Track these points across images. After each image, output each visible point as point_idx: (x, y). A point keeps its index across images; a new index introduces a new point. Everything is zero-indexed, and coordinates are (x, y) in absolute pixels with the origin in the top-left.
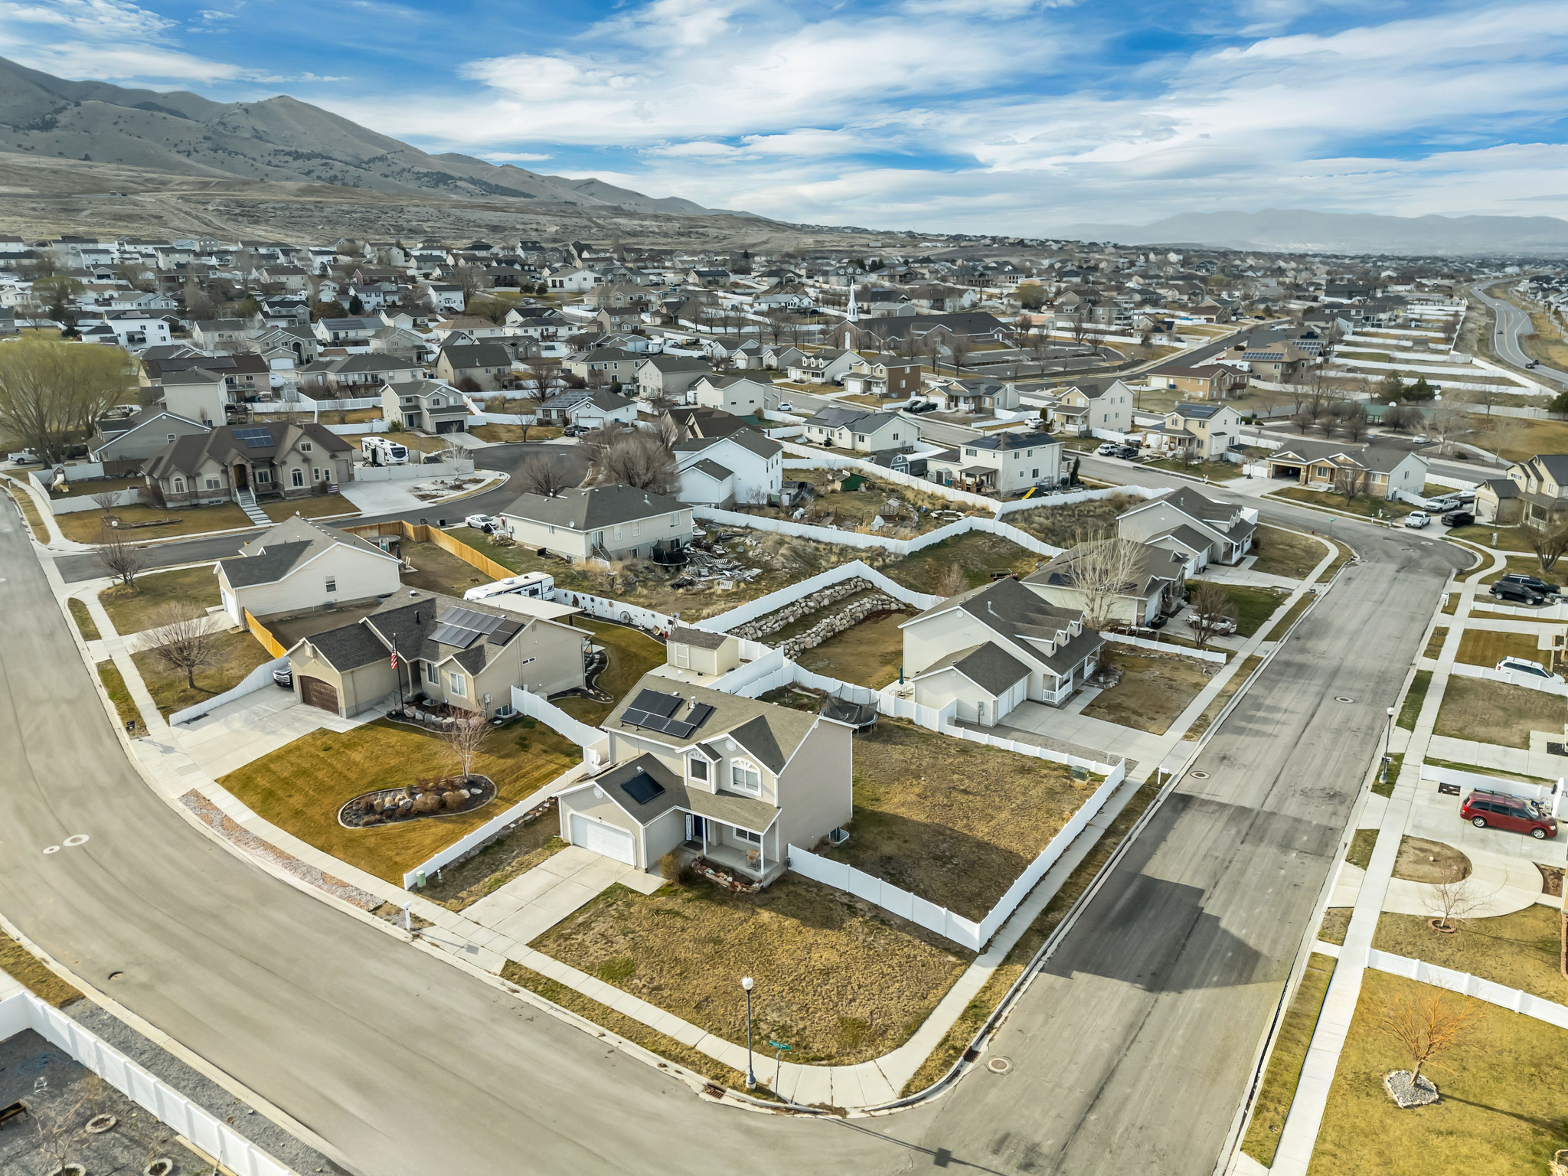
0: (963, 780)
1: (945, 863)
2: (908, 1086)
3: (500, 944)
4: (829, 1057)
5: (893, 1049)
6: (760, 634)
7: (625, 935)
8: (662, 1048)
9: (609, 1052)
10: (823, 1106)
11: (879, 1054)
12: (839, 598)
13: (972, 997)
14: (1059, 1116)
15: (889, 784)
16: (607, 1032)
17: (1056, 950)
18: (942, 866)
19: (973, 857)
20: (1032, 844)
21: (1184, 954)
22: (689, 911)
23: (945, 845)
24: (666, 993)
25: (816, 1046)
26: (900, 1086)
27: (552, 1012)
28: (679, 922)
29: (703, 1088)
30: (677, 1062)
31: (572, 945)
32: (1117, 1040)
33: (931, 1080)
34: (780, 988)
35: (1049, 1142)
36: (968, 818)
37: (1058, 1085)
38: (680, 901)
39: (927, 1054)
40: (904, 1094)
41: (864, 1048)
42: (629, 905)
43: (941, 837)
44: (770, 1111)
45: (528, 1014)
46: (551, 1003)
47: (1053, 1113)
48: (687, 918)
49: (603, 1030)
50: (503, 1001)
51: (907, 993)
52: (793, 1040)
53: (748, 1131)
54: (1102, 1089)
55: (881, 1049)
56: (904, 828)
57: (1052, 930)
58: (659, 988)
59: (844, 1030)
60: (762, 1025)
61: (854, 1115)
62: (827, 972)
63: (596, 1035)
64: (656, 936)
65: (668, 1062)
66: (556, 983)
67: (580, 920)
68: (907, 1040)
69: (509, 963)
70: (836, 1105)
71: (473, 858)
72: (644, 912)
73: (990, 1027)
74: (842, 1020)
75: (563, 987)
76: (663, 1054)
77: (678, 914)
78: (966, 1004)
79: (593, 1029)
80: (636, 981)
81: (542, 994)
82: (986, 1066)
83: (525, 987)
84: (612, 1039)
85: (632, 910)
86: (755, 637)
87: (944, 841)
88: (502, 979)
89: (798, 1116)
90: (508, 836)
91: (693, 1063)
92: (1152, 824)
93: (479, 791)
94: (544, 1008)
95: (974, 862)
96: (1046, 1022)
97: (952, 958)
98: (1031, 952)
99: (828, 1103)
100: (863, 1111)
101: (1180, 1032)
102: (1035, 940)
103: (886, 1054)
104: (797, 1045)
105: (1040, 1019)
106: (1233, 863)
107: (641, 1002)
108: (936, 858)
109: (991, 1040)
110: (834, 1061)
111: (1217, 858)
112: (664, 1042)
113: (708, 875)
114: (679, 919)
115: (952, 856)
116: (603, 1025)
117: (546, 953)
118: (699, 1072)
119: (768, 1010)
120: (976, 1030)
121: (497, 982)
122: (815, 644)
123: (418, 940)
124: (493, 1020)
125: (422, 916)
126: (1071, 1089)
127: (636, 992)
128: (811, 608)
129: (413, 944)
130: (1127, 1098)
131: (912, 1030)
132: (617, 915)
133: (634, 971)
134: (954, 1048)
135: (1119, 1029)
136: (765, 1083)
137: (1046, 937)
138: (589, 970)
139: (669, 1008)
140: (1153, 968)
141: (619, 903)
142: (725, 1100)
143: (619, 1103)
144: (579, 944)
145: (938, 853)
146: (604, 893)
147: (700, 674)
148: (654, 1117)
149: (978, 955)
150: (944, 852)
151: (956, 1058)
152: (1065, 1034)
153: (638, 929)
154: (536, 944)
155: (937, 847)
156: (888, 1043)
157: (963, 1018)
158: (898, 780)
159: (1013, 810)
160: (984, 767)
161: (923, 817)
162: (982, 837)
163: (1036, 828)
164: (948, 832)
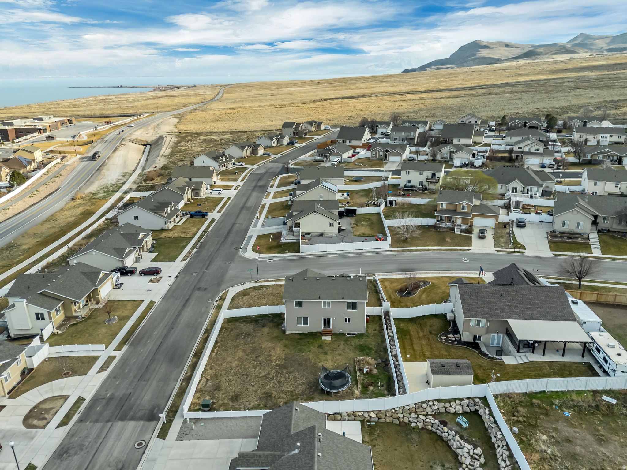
1: (246, 335)
20: (219, 357)
36: (247, 355)
43: (252, 342)
61: (236, 286)
82: (212, 300)
87: (250, 341)
95: (236, 340)
96: (201, 311)
102: (209, 328)
105: (203, 311)
108: (249, 334)
109: (213, 305)
120: (218, 304)
131: (232, 300)
137: (206, 330)
140: (173, 330)
145: (250, 337)
150: (248, 337)
155: (251, 338)
157: (221, 305)
158: (285, 359)
159: (232, 369)
160: (254, 388)
161: (263, 346)
162: (238, 350)
163: (220, 365)
164: (251, 345)
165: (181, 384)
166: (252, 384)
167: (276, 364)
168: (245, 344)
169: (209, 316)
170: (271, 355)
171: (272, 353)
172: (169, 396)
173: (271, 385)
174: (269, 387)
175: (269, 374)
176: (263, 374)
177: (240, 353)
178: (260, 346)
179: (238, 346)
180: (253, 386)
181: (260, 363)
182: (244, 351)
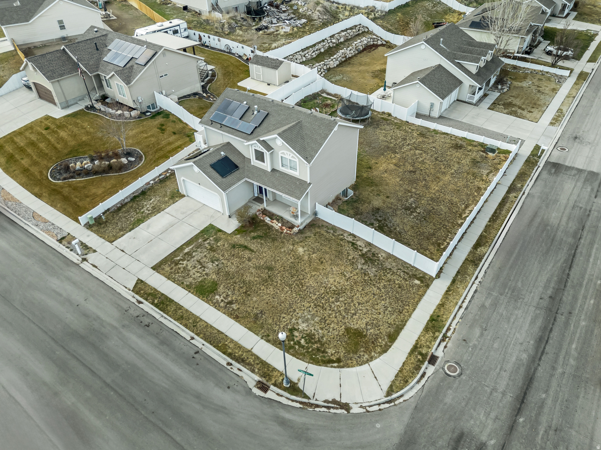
0: (421, 154)
1: (412, 212)
2: (391, 386)
3: (135, 267)
4: (339, 360)
5: (381, 354)
6: (304, 59)
7: (213, 262)
8: (230, 351)
9: (196, 353)
10: (334, 402)
11: (372, 359)
12: (350, 37)
13: (431, 313)
14: (497, 418)
15: (377, 158)
16: (196, 337)
17: (484, 276)
18: (411, 215)
19: (429, 207)
20: (464, 197)
21: (569, 281)
22: (253, 247)
23: (412, 199)
24: (235, 307)
25: (330, 351)
26: (385, 388)
27: (162, 320)
28: (247, 254)
29: (255, 383)
30: (239, 363)
31: (179, 268)
32: (531, 352)
33: (407, 382)
34: (308, 305)
35: (492, 442)
36: (426, 180)
37: (494, 389)
38: (249, 238)
39: (403, 359)
40: (388, 394)
41: (362, 354)
42: (217, 240)
43: (410, 194)
44: (298, 405)
45: (146, 321)
46: (162, 313)
47: (493, 415)
48: (252, 251)
49: (193, 335)
50: (131, 311)
51: (389, 309)
52: (315, 346)
53: (283, 423)
54: (525, 394)
55: (373, 354)
56: (386, 187)
57: (481, 261)
58: (231, 303)
59: (349, 338)
60: (296, 333)
61: (355, 410)
62: (338, 293)
63: (188, 338)
64: (232, 264)
65: (233, 362)
66: (166, 297)
67: (186, 250)
68: (390, 346)
69: (140, 282)
70: (344, 401)
71: (126, 204)
72: (226, 246)
73: (445, 337)
74: (348, 330)
75: (171, 301)
76: (230, 355)
77: (246, 247)
78: (428, 318)
79: (186, 333)
80: (217, 297)
81: (156, 306)
82: (443, 369)
83: (147, 300)
84: (199, 342)
85: (219, 244)
86: (301, 61)
87: (411, 197)
88: (133, 294)
89: (317, 409)
90: (149, 189)
91: (249, 364)
92: (537, 183)
93: (133, 159)
94: (157, 316)
95: (430, 211)
96: (482, 335)
97: (417, 282)
98: (468, 278)
99: (338, 399)
100: (361, 407)
101: (574, 346)
102: (471, 268)
103: (376, 358)
104: (318, 350)
105: (477, 331)
106: (592, 212)
107: (219, 313)
108: (407, 209)
109: (445, 347)
110: (342, 364)
111: (581, 208)
112: (231, 345)
113: (266, 221)
114: (247, 252)
115: (417, 207)
116: (193, 332)
117: (163, 275)
118: (253, 371)
119: (300, 321)
120: (435, 338)
121: (129, 295)
122: (335, 66)
123: (85, 262)
124: (124, 326)
125: (89, 245)
126: (504, 394)
127: (216, 305)
128: (333, 43)
129: (81, 265)
130: (543, 403)
131: (393, 337)
132: (209, 247)
133: (216, 289)
134: (421, 354)
135: (532, 342)
136: (296, 382)
137: (477, 265)
138: (188, 288)
139: (236, 318)
140: (549, 292)
141: (211, 238)
142: (269, 395)
143: (198, 397)
144: (184, 268)
145: (407, 205)
146: (202, 232)
147: (269, 85)
148: (221, 409)
149: (434, 279)
150: (411, 204)
151: (422, 362)
152: (496, 345)
153: (221, 258)
154: (156, 268)
155: (407, 200)
156: (379, 349)
157: (426, 329)
158: (383, 154)
159: (452, 174)
160: (434, 145)
161: (398, 180)
162: (434, 194)
163: (467, 186)
164: (414, 190)
165: (522, 186)
166: (434, 149)
167: (396, 155)
168: (420, 196)
169: (465, 305)
170: (395, 165)
171: (392, 166)
172: (538, 180)
173: (415, 140)
174: (418, 140)
175: (411, 149)
176: (417, 152)
177: (435, 187)
178: (401, 182)
179: (432, 199)
180: (434, 147)
181: (414, 163)
182: (427, 187)
